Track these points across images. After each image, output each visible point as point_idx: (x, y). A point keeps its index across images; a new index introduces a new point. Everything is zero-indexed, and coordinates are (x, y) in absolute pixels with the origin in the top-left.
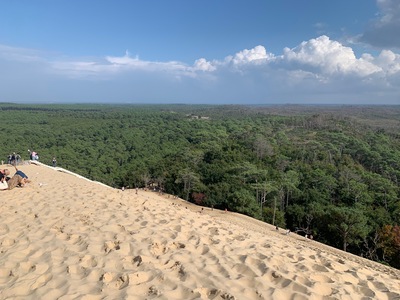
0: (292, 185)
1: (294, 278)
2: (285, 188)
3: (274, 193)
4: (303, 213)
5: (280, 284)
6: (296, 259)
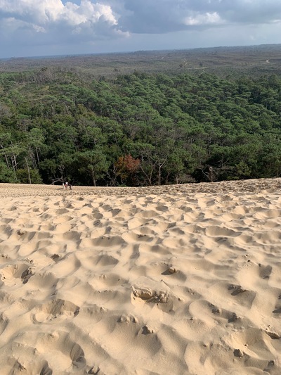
0: (39, 142)
1: (39, 229)
3: (23, 154)
4: (55, 165)
5: (26, 239)
6: (41, 211)
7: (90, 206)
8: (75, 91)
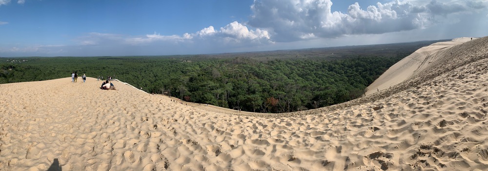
0: (230, 89)
1: (226, 130)
2: (227, 91)
3: (222, 93)
4: (236, 100)
5: (220, 134)
6: (228, 121)
7: (251, 122)
8: (249, 67)
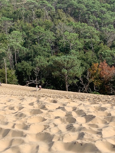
0: (18, 44)
1: (13, 127)
2: (12, 48)
3: (3, 55)
4: (31, 68)
6: (16, 110)
7: (63, 109)
